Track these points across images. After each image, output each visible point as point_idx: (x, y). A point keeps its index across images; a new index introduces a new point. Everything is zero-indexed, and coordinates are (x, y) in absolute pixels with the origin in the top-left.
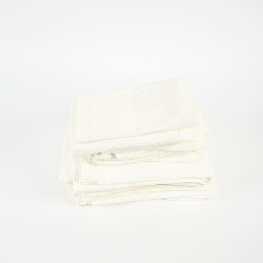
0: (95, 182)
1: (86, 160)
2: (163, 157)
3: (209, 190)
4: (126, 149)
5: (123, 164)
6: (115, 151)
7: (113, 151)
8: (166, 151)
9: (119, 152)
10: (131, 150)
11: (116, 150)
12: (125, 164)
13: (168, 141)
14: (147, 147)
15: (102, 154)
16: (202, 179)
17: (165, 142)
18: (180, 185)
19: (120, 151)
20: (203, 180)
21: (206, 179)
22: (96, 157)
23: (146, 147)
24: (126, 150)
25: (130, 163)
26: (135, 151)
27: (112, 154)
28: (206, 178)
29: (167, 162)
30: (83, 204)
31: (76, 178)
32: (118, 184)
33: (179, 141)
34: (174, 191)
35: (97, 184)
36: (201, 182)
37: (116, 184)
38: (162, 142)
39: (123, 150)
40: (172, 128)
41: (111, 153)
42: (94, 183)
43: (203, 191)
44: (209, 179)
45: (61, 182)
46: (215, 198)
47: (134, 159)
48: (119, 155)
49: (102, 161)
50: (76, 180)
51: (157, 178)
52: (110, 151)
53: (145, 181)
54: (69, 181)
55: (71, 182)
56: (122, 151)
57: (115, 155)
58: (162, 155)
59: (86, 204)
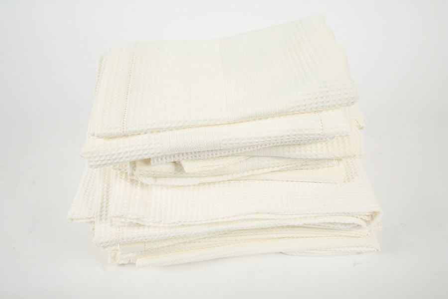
0: (140, 222)
1: (124, 175)
2: (280, 171)
3: (367, 235)
4: (204, 152)
5: (199, 184)
6: (181, 156)
7: (176, 156)
8: (288, 158)
9: (190, 158)
10: (216, 154)
11: (183, 154)
12: (204, 184)
13: (295, 135)
14: (249, 148)
15: (152, 162)
16: (360, 215)
17: (288, 136)
18: (314, 226)
19: (192, 157)
20: (361, 219)
21: (368, 216)
22: (141, 169)
23: (247, 149)
24: (204, 156)
25: (214, 183)
26: (224, 157)
27: (175, 162)
28: (368, 214)
29: (287, 181)
30: (121, 263)
31: (101, 212)
32: (189, 225)
33: (319, 135)
34: (301, 237)
35: (143, 225)
36: (358, 221)
37: (183, 225)
38: (283, 136)
39: (198, 154)
40: (305, 105)
41: (173, 161)
42: (137, 224)
43: (355, 237)
44: (373, 215)
45: (72, 220)
46: (378, 250)
47: (222, 175)
48: (188, 166)
49: (155, 178)
50: (101, 216)
51: (268, 213)
52: (170, 157)
53: (245, 219)
54: (90, 218)
55: (92, 220)
56: (195, 156)
57: (181, 165)
58: (278, 166)
59: (127, 262)
